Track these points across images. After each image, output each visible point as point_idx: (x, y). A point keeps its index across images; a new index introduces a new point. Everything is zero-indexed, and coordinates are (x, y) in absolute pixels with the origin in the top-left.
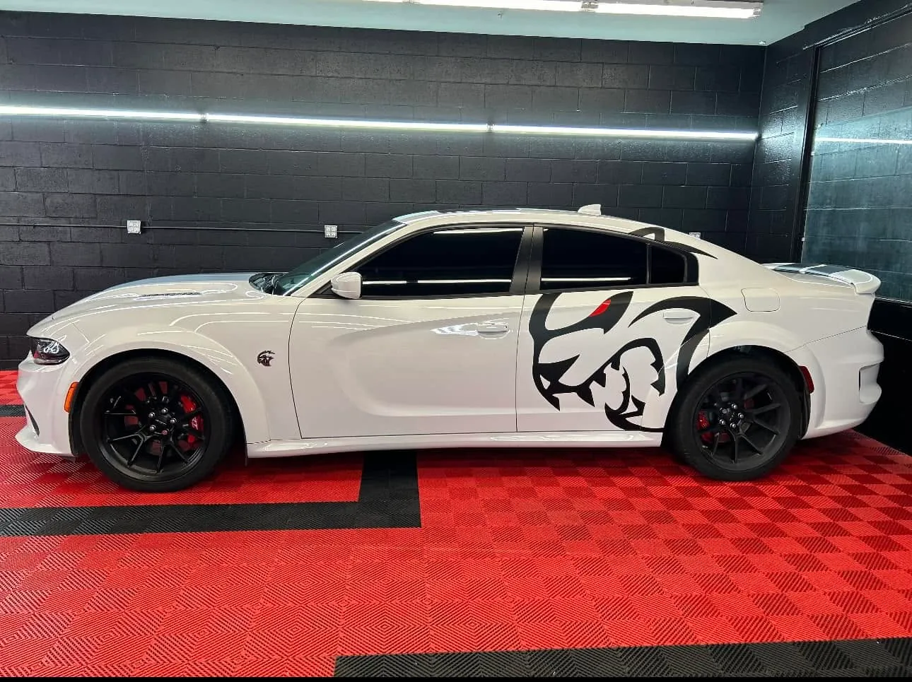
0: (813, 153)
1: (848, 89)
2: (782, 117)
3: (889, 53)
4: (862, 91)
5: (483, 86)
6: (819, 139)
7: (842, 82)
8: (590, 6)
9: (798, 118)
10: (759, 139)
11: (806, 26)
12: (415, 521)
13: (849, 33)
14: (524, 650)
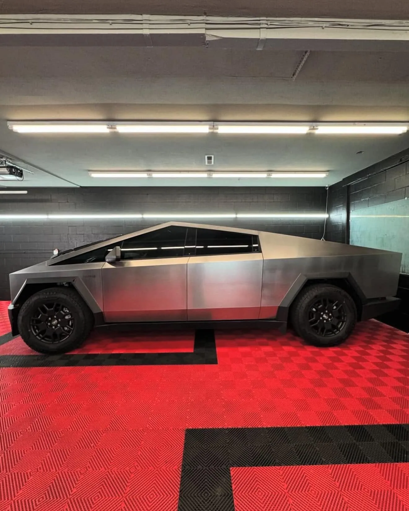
0: (350, 221)
1: (361, 198)
2: (337, 209)
3: (377, 186)
4: (367, 199)
5: (233, 203)
6: (351, 216)
7: (358, 197)
8: (269, 175)
9: (343, 209)
10: (329, 216)
11: (343, 179)
12: (214, 362)
13: (360, 180)
14: (265, 427)
